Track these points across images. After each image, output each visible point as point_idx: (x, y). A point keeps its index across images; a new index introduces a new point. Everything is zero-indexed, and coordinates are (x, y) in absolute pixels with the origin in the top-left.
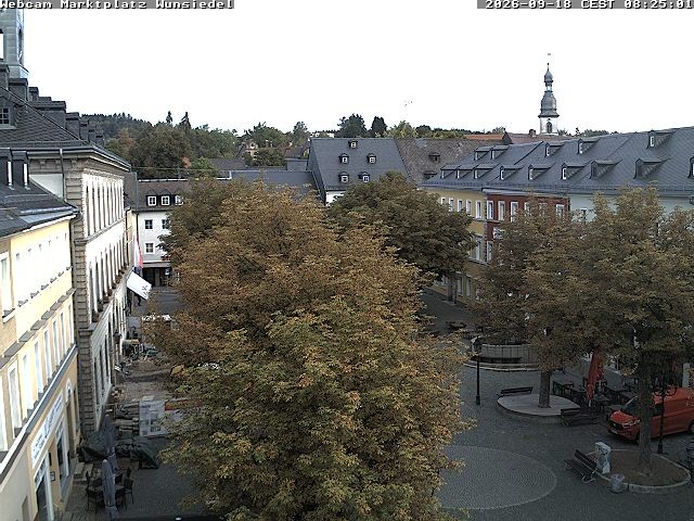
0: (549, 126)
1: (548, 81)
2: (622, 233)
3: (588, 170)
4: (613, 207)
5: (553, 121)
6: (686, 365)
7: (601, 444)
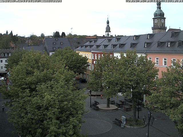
0: (108, 34)
1: (108, 23)
2: (127, 62)
3: (118, 45)
4: (125, 55)
5: (109, 33)
6: (145, 95)
7: (123, 116)
